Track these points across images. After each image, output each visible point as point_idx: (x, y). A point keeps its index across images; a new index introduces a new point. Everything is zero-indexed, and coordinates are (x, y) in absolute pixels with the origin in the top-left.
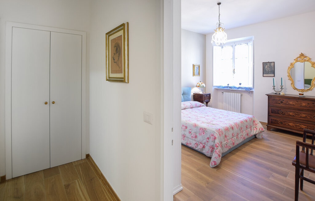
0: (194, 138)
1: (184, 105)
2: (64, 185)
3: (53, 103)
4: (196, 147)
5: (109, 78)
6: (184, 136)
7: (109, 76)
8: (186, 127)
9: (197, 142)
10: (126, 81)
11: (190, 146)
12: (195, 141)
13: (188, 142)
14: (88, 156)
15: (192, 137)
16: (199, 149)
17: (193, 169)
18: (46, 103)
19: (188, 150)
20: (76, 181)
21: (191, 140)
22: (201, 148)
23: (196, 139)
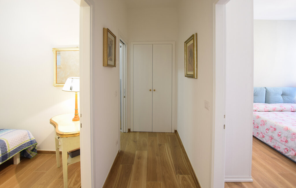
0: (284, 143)
1: (281, 106)
2: (159, 144)
3: (154, 90)
4: (286, 153)
5: (187, 75)
6: (272, 138)
7: (187, 73)
8: (275, 129)
9: (288, 148)
10: (195, 77)
11: (278, 149)
12: (285, 146)
13: (277, 146)
14: (176, 131)
15: (282, 141)
16: (290, 155)
17: (274, 171)
18: (150, 90)
19: (275, 153)
20: (166, 144)
21: (280, 144)
22: (293, 155)
23: (287, 144)
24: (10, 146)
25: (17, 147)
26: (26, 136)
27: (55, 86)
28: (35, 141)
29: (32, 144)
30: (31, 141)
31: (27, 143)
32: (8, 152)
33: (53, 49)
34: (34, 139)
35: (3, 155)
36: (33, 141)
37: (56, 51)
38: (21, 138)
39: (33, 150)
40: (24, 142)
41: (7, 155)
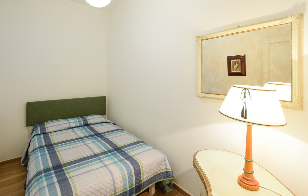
24: (144, 174)
25: (152, 176)
26: (162, 162)
27: (198, 97)
28: (171, 174)
29: (168, 177)
30: (167, 172)
31: (163, 173)
32: (142, 182)
33: (197, 37)
34: (171, 170)
35: (137, 185)
36: (170, 173)
37: (202, 41)
38: (156, 164)
39: (168, 185)
40: (159, 171)
41: (141, 185)
